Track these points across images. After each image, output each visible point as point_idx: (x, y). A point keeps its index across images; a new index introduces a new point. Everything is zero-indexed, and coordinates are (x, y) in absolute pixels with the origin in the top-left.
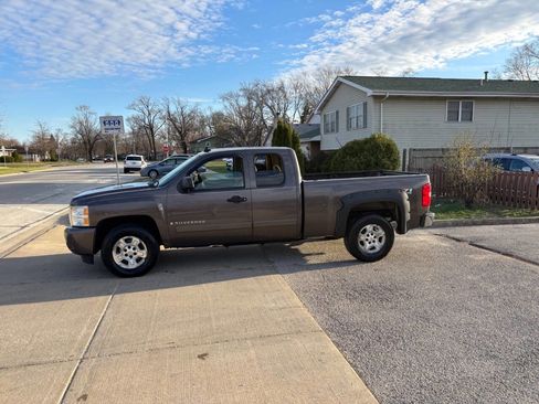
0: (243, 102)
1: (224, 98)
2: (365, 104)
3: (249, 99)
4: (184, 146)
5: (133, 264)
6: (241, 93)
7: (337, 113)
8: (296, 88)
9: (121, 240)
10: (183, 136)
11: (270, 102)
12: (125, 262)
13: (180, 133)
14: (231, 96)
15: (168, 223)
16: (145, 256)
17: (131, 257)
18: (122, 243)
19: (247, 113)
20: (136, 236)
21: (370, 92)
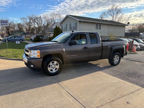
0: (28, 21)
1: (22, 19)
2: (76, 23)
3: (30, 20)
4: (9, 33)
5: (54, 71)
6: (27, 18)
7: (66, 25)
8: (44, 18)
9: (51, 62)
10: (8, 30)
11: (37, 21)
12: (52, 70)
13: (7, 29)
14: (24, 18)
15: (66, 56)
16: (58, 68)
17: (54, 68)
18: (51, 64)
19: (29, 24)
20: (56, 61)
21: (78, 20)
